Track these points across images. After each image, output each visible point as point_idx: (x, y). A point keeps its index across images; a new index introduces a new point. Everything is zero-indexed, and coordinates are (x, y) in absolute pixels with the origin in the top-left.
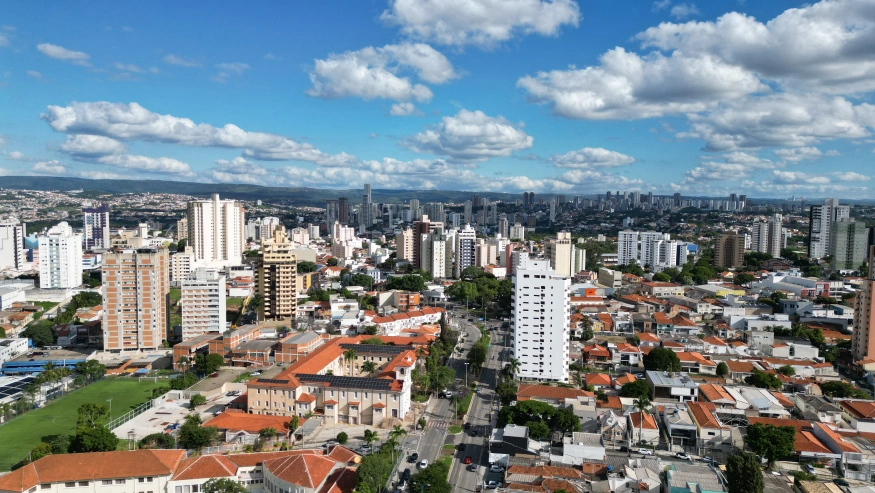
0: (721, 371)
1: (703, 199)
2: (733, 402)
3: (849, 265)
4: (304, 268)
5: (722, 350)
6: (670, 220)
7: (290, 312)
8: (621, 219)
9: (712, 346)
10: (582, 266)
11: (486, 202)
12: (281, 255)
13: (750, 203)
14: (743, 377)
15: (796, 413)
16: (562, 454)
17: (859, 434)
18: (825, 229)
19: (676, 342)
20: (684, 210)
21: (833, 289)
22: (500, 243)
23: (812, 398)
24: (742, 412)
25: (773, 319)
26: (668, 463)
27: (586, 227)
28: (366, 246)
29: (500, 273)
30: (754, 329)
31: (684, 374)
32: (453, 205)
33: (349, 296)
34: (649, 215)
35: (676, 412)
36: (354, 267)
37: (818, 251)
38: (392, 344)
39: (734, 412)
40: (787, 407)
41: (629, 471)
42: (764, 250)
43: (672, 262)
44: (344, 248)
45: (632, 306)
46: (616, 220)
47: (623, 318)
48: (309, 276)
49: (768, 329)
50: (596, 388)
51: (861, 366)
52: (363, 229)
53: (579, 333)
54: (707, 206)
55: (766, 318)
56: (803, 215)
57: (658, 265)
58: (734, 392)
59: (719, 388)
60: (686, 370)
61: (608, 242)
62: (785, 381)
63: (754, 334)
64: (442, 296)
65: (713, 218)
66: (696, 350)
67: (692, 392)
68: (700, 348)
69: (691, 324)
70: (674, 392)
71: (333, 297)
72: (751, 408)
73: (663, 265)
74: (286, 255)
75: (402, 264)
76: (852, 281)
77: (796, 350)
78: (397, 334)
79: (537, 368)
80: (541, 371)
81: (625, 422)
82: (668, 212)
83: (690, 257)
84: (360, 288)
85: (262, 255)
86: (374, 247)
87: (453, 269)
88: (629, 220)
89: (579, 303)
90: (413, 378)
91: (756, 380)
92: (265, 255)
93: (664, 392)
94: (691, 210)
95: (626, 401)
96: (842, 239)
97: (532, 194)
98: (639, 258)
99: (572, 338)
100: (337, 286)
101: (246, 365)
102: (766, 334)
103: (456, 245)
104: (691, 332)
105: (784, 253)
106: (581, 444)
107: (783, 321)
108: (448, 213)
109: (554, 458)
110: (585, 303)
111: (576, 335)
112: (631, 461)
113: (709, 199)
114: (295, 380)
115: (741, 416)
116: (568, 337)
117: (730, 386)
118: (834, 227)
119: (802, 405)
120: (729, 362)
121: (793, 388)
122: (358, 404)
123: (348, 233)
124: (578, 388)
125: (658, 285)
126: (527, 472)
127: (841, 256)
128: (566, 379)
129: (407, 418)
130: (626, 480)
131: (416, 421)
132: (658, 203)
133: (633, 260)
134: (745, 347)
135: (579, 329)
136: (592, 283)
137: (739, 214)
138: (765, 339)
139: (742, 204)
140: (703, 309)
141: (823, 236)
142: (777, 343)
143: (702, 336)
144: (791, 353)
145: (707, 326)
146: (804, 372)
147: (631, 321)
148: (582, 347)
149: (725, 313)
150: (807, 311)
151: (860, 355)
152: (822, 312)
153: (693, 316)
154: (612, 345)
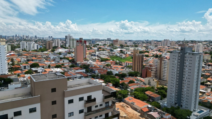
0: (49, 66)
1: (42, 38)
2: (52, 71)
3: (73, 47)
5: (49, 63)
9: (47, 62)
10: (10, 49)
13: (53, 38)
14: (54, 67)
16: (8, 88)
17: (76, 73)
20: (38, 40)
21: (70, 51)
23: (68, 68)
25: (59, 56)
30: (56, 58)
37: (67, 45)
40: (63, 70)
42: (57, 45)
43: (36, 49)
45: (26, 57)
47: (23, 59)
49: (58, 58)
50: (17, 74)
51: (76, 62)
54: (44, 39)
55: (58, 56)
58: (52, 69)
59: (49, 69)
60: (41, 67)
61: (17, 46)
62: (63, 66)
63: (56, 59)
65: (45, 41)
67: (43, 70)
68: (44, 63)
70: (38, 71)
72: (56, 71)
73: (33, 49)
76: (74, 50)
77: (64, 61)
82: (34, 40)
83: (41, 48)
89: (10, 57)
91: (57, 67)
93: (36, 71)
94: (40, 40)
95: (26, 75)
96: (72, 42)
102: (58, 59)
104: (42, 60)
105: (61, 46)
106: (14, 85)
107: (62, 56)
111: (10, 64)
116: (7, 65)
118: (70, 40)
119: (66, 70)
120: (51, 65)
121: (65, 67)
124: (12, 74)
125: (33, 52)
127: (71, 46)
128: (8, 73)
132: (31, 38)
133: (25, 49)
134: (54, 62)
135: (11, 63)
136: (13, 53)
137: (51, 40)
138: (58, 60)
139: (51, 38)
140: (44, 56)
141: (68, 42)
142: (60, 60)
143: (44, 61)
144: (64, 62)
145: (45, 60)
146: (66, 65)
147: (26, 60)
148: (12, 66)
149: (49, 56)
150: (66, 55)
151: (76, 61)
152: (69, 55)
153: (42, 58)
154: (21, 65)
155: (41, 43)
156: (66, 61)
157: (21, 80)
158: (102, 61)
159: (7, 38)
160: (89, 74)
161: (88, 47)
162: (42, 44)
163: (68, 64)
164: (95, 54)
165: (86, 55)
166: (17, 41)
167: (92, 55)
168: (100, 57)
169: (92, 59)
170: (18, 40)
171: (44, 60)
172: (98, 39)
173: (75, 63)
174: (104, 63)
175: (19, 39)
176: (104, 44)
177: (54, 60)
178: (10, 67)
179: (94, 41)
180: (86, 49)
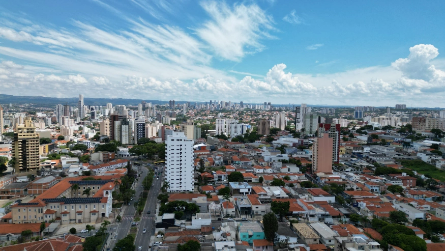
0: (261, 180)
1: (253, 104)
2: (265, 193)
3: (311, 132)
4: (44, 141)
5: (261, 171)
6: (239, 114)
7: (36, 167)
8: (217, 114)
9: (257, 170)
10: (199, 135)
11: (150, 105)
12: (29, 134)
13: (272, 106)
14: (270, 182)
15: (291, 196)
16: (191, 224)
17: (315, 202)
18: (301, 117)
19: (242, 169)
20: (245, 110)
21: (305, 143)
22: (158, 126)
23: (297, 189)
24: (269, 197)
25: (282, 156)
26: (239, 223)
27: (201, 118)
28: (81, 129)
29: (159, 140)
30: (274, 161)
31: (246, 183)
32: (131, 106)
33: (72, 156)
34: (229, 111)
35: (242, 200)
36: (76, 140)
37: (299, 126)
38: (100, 179)
39: (266, 197)
40: (288, 194)
41: (222, 228)
42: (278, 127)
43: (240, 133)
44: (68, 130)
45: (222, 153)
46: (214, 114)
47: (218, 159)
48: (47, 146)
49: (279, 161)
50: (207, 192)
51: (315, 174)
52: (79, 120)
53: (199, 168)
54: (255, 108)
55: (279, 156)
56: (293, 111)
57: (234, 135)
58: (266, 189)
59: (260, 188)
60: (247, 181)
61: (211, 125)
62: (287, 182)
63: (274, 163)
64: (128, 154)
65: (257, 113)
66: (250, 172)
67: (249, 190)
68: (252, 170)
69: (248, 161)
70: (241, 191)
71: (62, 158)
72: (273, 195)
73: (236, 134)
74: (32, 134)
75: (104, 138)
76: (312, 139)
77: (291, 169)
78: (103, 174)
79: (179, 185)
80: (181, 187)
81: (220, 207)
82: (238, 110)
83: (248, 131)
84: (79, 151)
85: (17, 134)
86: (86, 130)
87: (133, 140)
88: (220, 114)
89: (198, 153)
90: (113, 196)
91: (277, 183)
92: (19, 134)
93: (237, 191)
94: (248, 110)
95: (220, 197)
96: (308, 120)
97: (174, 102)
98: (225, 131)
99: (195, 170)
100: (65, 151)
101: (8, 198)
102: (279, 163)
103: (135, 127)
104: (248, 164)
105: (286, 128)
106: (200, 218)
107: (286, 157)
108: (129, 111)
109: (188, 227)
110: (201, 153)
111: (197, 168)
112: (223, 224)
113: (255, 104)
114: (42, 203)
115: (269, 199)
116: (193, 169)
117: (265, 186)
118: (305, 116)
119: (293, 192)
120: (264, 176)
121: (291, 185)
122: (82, 212)
123: (70, 123)
124: (199, 193)
125: (234, 144)
126: (174, 235)
127: (308, 129)
128: (193, 190)
129: (110, 217)
130: (221, 232)
131: (116, 218)
132: (233, 107)
133: (223, 132)
134: (270, 169)
135: (199, 166)
136: (204, 144)
137: (268, 111)
138: (278, 165)
139: (269, 106)
140: (253, 153)
141: (301, 120)
142: (283, 167)
143: (253, 165)
144: (289, 171)
145: (255, 161)
146: (294, 178)
147: (222, 160)
148: (200, 173)
149: (263, 155)
150: (295, 152)
151: (315, 170)
152: (300, 153)
153: (249, 157)
154: (214, 172)
155: (249, 117)
156: (295, 169)
157: (213, 208)
158: (378, 173)
159: (197, 107)
160: (344, 211)
161: (345, 134)
162: (250, 119)
163: (299, 178)
164: (360, 151)
165: (338, 155)
166: (212, 112)
167: (354, 153)
168: (373, 162)
169: (354, 167)
170: (213, 110)
171: (253, 162)
172: (370, 108)
173: (312, 174)
174: (384, 178)
175: (215, 108)
176: (386, 124)
177: (270, 165)
178: (197, 176)
179: (360, 113)
180: (339, 138)
